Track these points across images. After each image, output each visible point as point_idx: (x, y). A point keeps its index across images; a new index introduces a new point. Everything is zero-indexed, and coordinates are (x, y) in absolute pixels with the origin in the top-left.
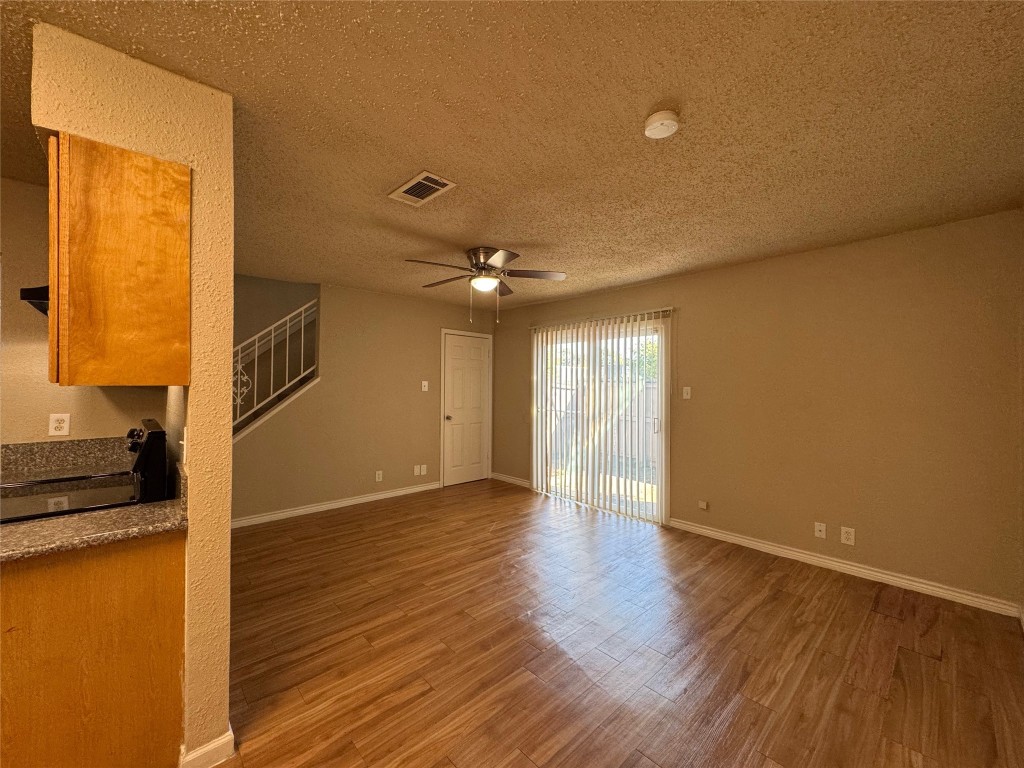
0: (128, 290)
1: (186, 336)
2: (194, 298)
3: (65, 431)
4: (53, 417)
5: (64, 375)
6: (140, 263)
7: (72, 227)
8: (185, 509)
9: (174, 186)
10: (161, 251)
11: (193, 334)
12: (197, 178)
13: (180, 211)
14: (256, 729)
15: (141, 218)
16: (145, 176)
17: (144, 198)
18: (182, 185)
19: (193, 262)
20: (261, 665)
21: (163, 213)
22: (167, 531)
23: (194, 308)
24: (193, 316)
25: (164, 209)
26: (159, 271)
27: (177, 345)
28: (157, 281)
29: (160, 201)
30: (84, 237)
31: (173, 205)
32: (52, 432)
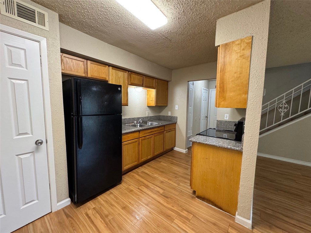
0: (232, 81)
1: (247, 93)
2: (250, 80)
3: (227, 119)
4: (226, 115)
5: (217, 105)
6: (235, 73)
7: (221, 68)
8: (243, 146)
9: (246, 45)
10: (241, 67)
11: (249, 92)
12: (254, 38)
13: (247, 52)
14: (260, 228)
15: (236, 59)
16: (238, 46)
17: (237, 53)
18: (249, 44)
19: (251, 68)
20: (270, 211)
21: (243, 55)
22: (237, 150)
23: (250, 83)
24: (249, 86)
25: (243, 54)
26: (240, 74)
27: (244, 96)
28: (240, 77)
29: (242, 52)
30: (223, 70)
31: (245, 51)
32: (225, 119)
